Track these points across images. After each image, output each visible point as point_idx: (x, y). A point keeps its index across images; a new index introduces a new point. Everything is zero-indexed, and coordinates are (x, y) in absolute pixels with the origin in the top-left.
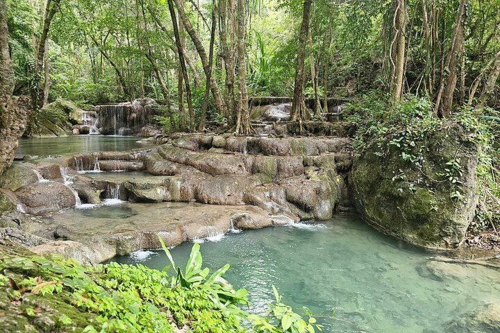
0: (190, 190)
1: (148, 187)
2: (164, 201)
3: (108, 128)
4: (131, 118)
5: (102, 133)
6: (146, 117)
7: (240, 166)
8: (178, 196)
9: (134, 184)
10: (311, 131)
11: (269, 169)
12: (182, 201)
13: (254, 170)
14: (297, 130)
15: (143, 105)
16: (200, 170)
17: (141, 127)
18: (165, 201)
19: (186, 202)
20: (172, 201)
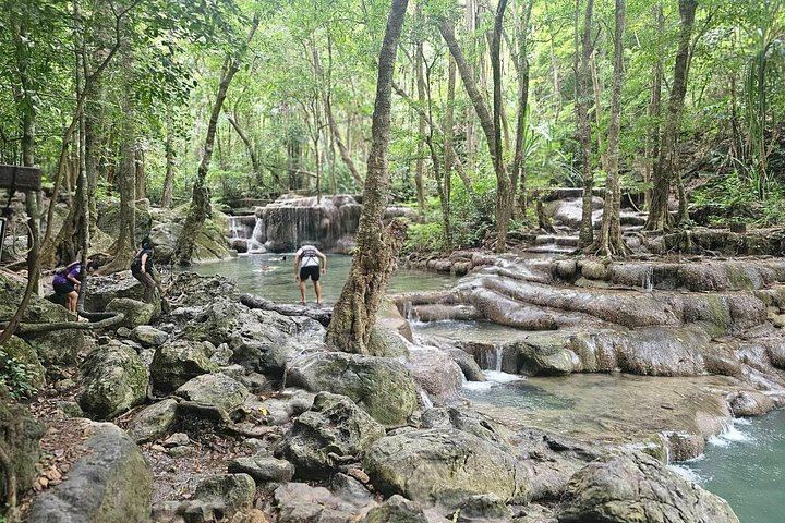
0: (611, 353)
1: (553, 351)
2: (574, 372)
3: (280, 242)
4: (323, 225)
5: (270, 250)
6: (343, 224)
7: (666, 311)
8: (593, 364)
9: (537, 349)
10: (705, 246)
11: (719, 314)
12: (600, 372)
13: (688, 316)
14: (682, 245)
15: (338, 205)
16: (604, 319)
17: (336, 238)
18: (576, 372)
19: (606, 372)
20: (585, 372)
